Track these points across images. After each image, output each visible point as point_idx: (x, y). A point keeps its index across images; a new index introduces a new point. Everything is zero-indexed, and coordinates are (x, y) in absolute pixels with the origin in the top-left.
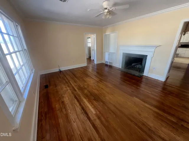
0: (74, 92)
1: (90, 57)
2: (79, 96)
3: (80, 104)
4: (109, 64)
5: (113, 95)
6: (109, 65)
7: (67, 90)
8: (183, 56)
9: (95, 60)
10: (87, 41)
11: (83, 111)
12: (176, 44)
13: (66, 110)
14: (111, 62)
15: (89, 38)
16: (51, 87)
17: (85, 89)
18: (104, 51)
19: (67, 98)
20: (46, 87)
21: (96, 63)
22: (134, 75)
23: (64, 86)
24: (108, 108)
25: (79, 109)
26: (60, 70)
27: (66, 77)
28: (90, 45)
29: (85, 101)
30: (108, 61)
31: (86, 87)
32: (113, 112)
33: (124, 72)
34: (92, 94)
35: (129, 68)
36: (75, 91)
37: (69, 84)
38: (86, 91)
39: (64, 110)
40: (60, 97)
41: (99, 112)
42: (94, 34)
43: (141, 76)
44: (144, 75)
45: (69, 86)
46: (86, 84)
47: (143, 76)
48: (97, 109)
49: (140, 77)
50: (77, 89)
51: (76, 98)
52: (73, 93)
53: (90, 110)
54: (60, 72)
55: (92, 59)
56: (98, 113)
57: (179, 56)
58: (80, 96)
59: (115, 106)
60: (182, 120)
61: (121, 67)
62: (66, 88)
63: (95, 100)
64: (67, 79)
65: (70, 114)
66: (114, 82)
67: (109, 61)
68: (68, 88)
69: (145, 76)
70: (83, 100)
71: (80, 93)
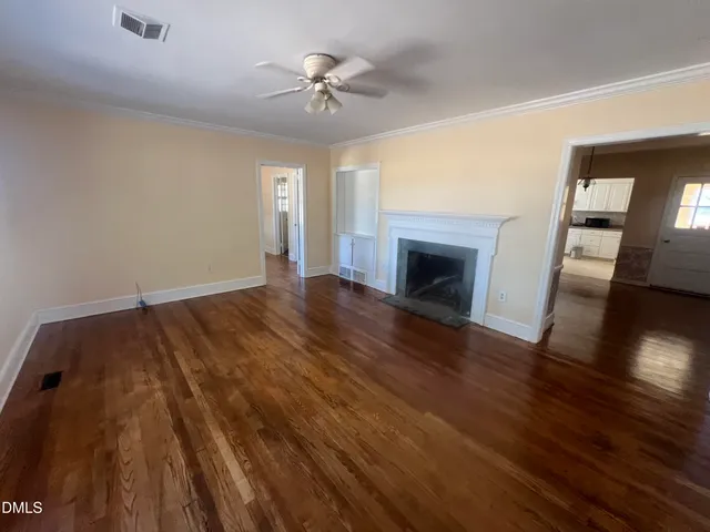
0: (180, 399)
1: (287, 252)
2: (198, 418)
3: (192, 463)
4: (352, 279)
5: (344, 405)
6: (355, 284)
7: (151, 393)
8: (595, 255)
9: (302, 263)
10: (276, 190)
11: (195, 495)
12: (557, 214)
13: (112, 496)
14: (358, 270)
15: (284, 180)
16: (76, 383)
17: (237, 383)
18: (334, 231)
19: (137, 435)
20: (52, 381)
21: (303, 275)
22: (438, 322)
23: (138, 376)
24: (315, 466)
25: (177, 486)
26: (142, 302)
27: (162, 332)
28: (284, 206)
29: (221, 441)
30: (348, 267)
31: (239, 374)
32: (333, 489)
33: (405, 309)
34: (259, 407)
35: (423, 296)
36: (189, 394)
37: (167, 361)
38: (237, 392)
39: (99, 500)
40: (102, 432)
41: (273, 491)
42: (298, 167)
43: (463, 326)
44: (472, 319)
45: (162, 376)
46: (243, 360)
47: (469, 323)
48: (263, 477)
49: (457, 329)
50: (194, 388)
51: (180, 428)
52: (173, 407)
53: (230, 484)
54: (145, 309)
55: (292, 256)
56: (267, 497)
57: (584, 254)
58: (202, 420)
59: (344, 458)
60: (593, 500)
61: (393, 292)
62: (146, 383)
63: (265, 433)
64: (166, 341)
65: (127, 520)
66: (361, 352)
67: (352, 268)
68: (157, 385)
69: (476, 324)
70: (210, 439)
71: (206, 405)
